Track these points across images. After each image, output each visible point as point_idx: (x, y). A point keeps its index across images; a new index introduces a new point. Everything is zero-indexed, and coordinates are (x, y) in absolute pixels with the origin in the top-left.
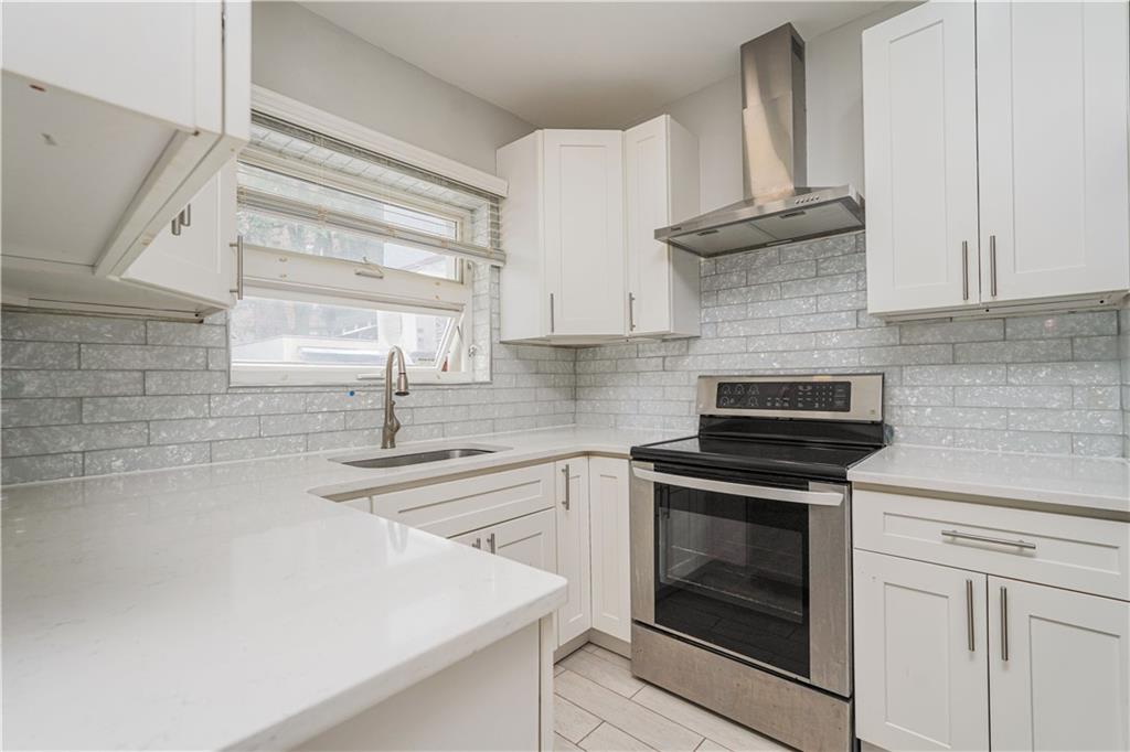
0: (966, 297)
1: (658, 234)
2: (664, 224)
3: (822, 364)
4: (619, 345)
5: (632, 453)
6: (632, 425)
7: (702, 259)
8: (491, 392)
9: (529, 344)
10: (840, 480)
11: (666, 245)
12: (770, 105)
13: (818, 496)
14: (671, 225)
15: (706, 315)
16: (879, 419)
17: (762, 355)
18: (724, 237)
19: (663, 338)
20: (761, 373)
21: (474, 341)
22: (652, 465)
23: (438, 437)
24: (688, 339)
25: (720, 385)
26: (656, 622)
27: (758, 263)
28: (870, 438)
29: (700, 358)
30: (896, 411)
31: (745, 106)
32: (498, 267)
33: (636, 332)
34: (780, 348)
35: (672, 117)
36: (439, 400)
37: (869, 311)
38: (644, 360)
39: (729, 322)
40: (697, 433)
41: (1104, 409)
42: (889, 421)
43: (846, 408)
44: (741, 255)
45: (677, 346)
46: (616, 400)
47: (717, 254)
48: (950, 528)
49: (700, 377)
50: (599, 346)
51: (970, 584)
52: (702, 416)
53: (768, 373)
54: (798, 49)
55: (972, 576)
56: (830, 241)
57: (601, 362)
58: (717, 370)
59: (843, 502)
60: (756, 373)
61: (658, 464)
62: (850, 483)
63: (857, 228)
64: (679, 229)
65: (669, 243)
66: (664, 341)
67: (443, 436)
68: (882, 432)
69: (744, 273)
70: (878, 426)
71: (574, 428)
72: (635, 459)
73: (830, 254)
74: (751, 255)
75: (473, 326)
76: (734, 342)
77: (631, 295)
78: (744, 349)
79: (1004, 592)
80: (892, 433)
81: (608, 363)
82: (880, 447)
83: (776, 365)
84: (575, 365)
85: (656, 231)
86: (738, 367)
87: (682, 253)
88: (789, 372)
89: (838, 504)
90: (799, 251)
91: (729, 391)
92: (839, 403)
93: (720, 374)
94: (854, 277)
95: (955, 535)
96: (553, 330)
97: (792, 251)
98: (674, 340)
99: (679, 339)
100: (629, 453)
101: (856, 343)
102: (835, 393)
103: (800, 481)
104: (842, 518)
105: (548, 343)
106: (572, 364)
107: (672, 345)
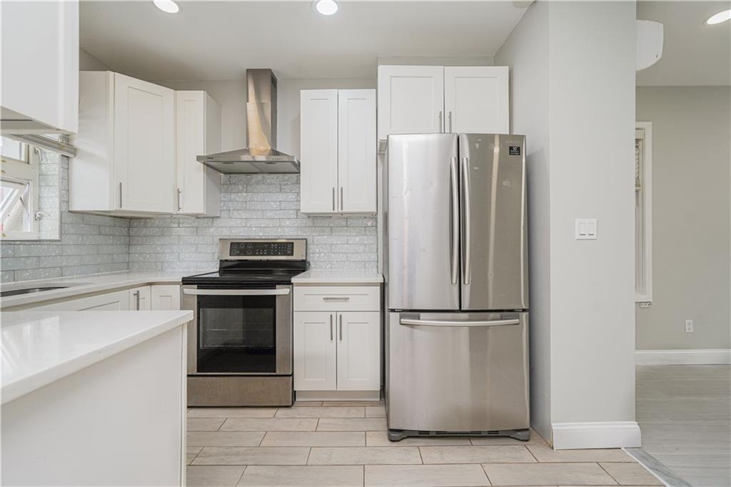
0: (334, 209)
1: (199, 158)
2: (202, 154)
3: (282, 234)
4: (165, 218)
5: (182, 281)
6: (174, 268)
7: (222, 174)
8: (61, 247)
9: (93, 214)
10: (289, 283)
11: (202, 165)
12: (260, 106)
13: (280, 291)
14: (205, 155)
15: (224, 205)
16: (304, 258)
17: (254, 229)
18: (236, 166)
19: (197, 217)
20: (253, 237)
21: (40, 209)
22: (196, 286)
23: (9, 281)
24: (213, 218)
25: (232, 244)
26: (198, 372)
27: (253, 181)
28: (301, 267)
29: (220, 229)
30: (311, 255)
31: (248, 101)
32: (68, 157)
33: (181, 212)
34: (263, 226)
35: (207, 93)
36: (10, 252)
37: (302, 211)
38: (183, 229)
39: (237, 210)
40: (218, 270)
41: (372, 252)
42: (308, 260)
43: (292, 254)
44: (243, 176)
45: (206, 222)
46: (163, 253)
47: (230, 173)
48: (326, 297)
49: (220, 239)
50: (150, 218)
51: (331, 316)
52: (221, 261)
53: (257, 237)
54: (274, 81)
55: (332, 313)
56: (287, 176)
57: (152, 229)
58: (230, 236)
59: (290, 293)
60: (251, 238)
61: (200, 285)
62: (292, 284)
63: (297, 173)
64: (212, 158)
65: (204, 163)
66: (197, 218)
67: (14, 280)
68: (306, 265)
69: (245, 185)
70: (304, 262)
71: (128, 272)
72: (183, 284)
73: (285, 183)
74: (249, 177)
75: (39, 197)
76: (239, 221)
77: (178, 190)
78: (244, 225)
79: (341, 316)
80: (309, 265)
81: (157, 229)
82: (304, 271)
83: (261, 234)
84: (129, 230)
85: (197, 157)
86: (242, 234)
87: (211, 170)
88: (267, 238)
89: (287, 293)
90: (273, 178)
91: (237, 247)
92: (289, 252)
93: (231, 238)
94: (296, 195)
95: (327, 299)
96: (121, 207)
97: (269, 178)
98: (204, 218)
99: (208, 217)
100: (181, 281)
101: (296, 225)
102: (287, 247)
103: (272, 285)
104: (289, 299)
105: (108, 214)
106: (126, 229)
107: (202, 220)
